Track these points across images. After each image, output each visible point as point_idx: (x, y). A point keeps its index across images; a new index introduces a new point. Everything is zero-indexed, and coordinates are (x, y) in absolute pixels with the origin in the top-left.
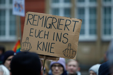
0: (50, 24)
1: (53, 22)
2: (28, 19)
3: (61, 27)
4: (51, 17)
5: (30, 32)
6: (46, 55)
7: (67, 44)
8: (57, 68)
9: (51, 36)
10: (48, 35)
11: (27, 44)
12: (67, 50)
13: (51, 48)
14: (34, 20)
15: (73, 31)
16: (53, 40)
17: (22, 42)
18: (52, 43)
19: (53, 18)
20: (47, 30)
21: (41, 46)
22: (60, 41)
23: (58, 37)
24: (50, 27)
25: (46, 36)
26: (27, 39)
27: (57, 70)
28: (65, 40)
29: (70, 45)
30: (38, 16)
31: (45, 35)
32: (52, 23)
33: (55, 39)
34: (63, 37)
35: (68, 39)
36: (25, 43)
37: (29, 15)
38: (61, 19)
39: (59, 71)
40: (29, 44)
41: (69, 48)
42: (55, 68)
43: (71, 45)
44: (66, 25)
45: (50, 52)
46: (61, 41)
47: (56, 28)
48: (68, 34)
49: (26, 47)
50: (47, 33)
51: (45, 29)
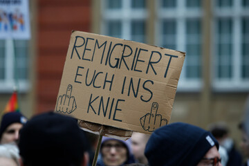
0: (118, 60)
1: (124, 55)
2: (75, 47)
3: (139, 66)
4: (122, 45)
5: (77, 74)
6: (104, 124)
7: (150, 103)
8: (113, 150)
9: (118, 84)
10: (111, 82)
11: (67, 99)
12: (148, 117)
13: (116, 109)
14: (85, 49)
15: (165, 77)
16: (122, 93)
17: (59, 95)
18: (119, 100)
19: (125, 46)
20: (111, 71)
21: (96, 105)
22: (136, 96)
23: (133, 88)
24: (116, 66)
25: (108, 85)
26: (68, 87)
27: (113, 155)
28: (147, 95)
29: (155, 106)
30: (95, 41)
31: (106, 81)
32: (123, 57)
33: (126, 90)
34: (144, 87)
35: (152, 93)
36: (64, 97)
37: (77, 37)
38: (140, 49)
39: (117, 157)
40: (72, 99)
41: (154, 113)
42: (109, 151)
43: (157, 107)
44: (150, 63)
45: (114, 119)
46: (139, 96)
47: (130, 68)
48: (153, 83)
49: (66, 106)
50: (109, 79)
51: (107, 69)
